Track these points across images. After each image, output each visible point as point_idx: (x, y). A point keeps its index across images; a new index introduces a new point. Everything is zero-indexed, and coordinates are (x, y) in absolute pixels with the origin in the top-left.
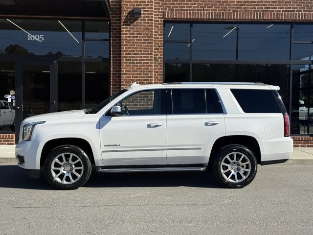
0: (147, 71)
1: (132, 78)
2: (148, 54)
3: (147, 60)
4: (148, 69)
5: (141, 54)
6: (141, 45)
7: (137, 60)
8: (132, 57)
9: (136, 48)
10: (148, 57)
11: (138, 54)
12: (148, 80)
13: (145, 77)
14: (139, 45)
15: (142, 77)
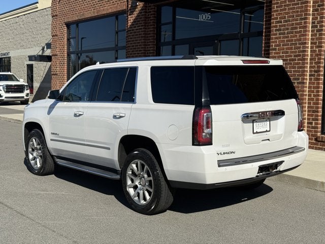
0: (300, 44)
1: (281, 55)
2: (301, 19)
3: (300, 28)
4: (300, 40)
5: (293, 20)
6: (294, 8)
7: (288, 29)
8: (282, 26)
9: (287, 13)
10: (301, 23)
11: (289, 21)
12: (300, 55)
13: (296, 52)
14: (291, 9)
15: (292, 52)
